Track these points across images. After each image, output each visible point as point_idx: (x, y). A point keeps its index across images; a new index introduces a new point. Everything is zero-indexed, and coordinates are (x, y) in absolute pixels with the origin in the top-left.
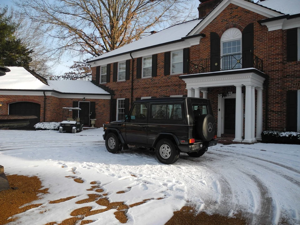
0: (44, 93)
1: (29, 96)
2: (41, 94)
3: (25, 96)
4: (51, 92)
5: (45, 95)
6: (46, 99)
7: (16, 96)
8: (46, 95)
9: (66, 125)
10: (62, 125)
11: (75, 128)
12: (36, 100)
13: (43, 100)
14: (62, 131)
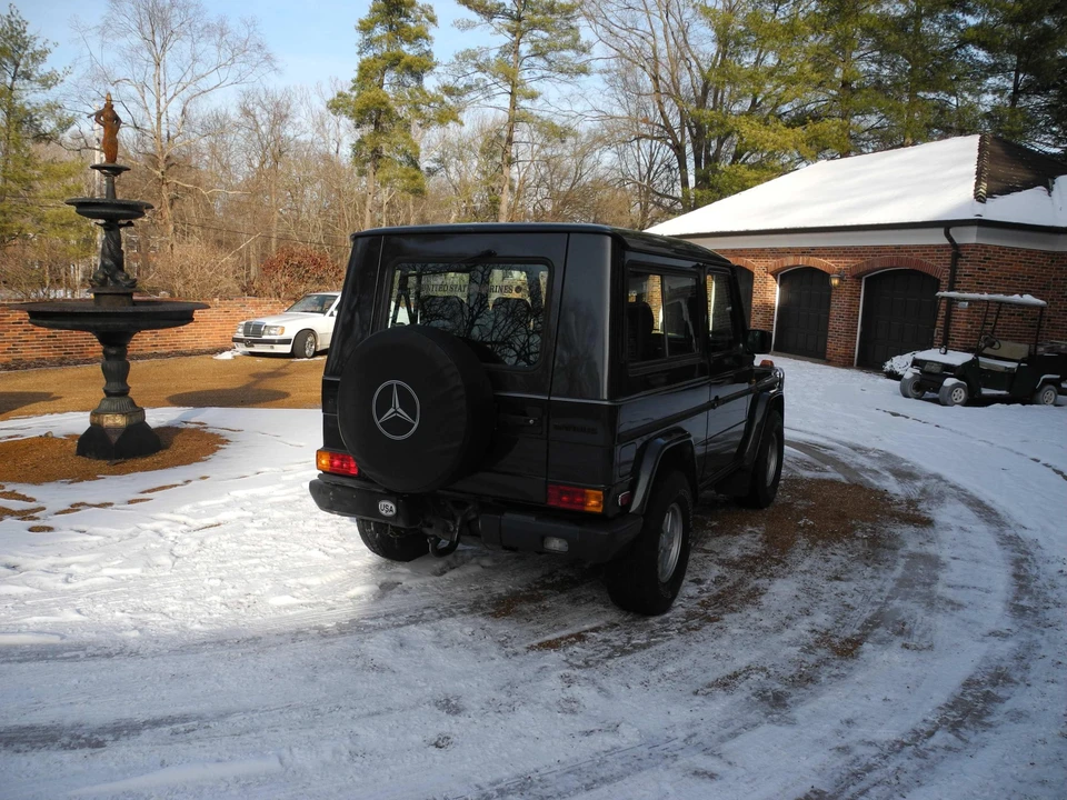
0: (947, 235)
1: (910, 247)
2: (937, 238)
3: (898, 247)
4: (974, 229)
5: (951, 239)
6: (960, 256)
7: (876, 247)
8: (958, 241)
9: (927, 368)
10: (916, 363)
11: (955, 386)
12: (930, 261)
13: (948, 261)
14: (910, 391)
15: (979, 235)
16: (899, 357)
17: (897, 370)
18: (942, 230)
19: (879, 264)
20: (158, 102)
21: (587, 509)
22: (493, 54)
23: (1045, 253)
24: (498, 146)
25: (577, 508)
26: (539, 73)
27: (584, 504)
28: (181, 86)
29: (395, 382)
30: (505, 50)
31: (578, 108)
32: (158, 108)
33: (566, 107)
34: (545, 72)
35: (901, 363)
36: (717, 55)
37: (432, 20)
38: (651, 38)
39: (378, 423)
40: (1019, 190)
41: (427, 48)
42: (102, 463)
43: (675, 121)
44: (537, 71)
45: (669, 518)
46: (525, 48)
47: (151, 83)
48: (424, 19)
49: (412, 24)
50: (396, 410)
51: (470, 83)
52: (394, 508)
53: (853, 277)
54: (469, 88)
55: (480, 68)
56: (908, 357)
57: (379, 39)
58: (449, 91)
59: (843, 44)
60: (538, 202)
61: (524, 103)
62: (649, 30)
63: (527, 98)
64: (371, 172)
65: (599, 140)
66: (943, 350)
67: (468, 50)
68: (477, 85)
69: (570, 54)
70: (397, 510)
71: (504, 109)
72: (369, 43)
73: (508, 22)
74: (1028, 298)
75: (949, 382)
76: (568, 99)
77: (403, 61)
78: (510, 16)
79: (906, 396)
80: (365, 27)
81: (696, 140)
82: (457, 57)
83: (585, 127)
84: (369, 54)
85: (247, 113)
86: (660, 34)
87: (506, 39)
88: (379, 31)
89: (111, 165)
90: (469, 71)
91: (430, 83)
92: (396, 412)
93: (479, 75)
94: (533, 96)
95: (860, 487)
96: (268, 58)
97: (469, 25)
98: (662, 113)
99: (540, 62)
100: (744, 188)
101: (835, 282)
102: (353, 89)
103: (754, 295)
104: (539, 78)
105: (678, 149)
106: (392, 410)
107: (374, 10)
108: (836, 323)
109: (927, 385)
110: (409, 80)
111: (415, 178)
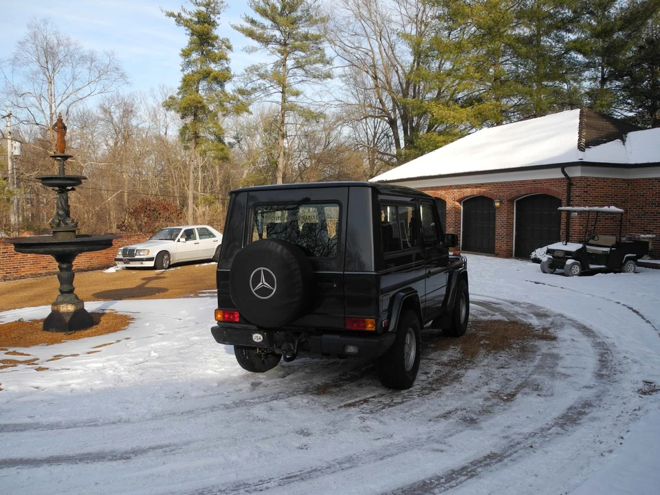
0: (563, 172)
1: (542, 180)
2: (557, 174)
3: (534, 181)
4: (579, 168)
5: (566, 175)
6: (572, 184)
7: (521, 182)
8: (570, 175)
9: (556, 254)
10: (549, 252)
11: (573, 264)
12: (554, 189)
13: (565, 188)
14: (546, 269)
15: (582, 171)
16: (539, 249)
17: (539, 257)
18: (559, 169)
19: (524, 192)
20: (51, 107)
21: (367, 329)
22: (269, 68)
23: (624, 180)
24: (275, 127)
25: (362, 329)
26: (300, 79)
27: (365, 327)
28: (66, 96)
29: (262, 268)
30: (276, 65)
31: (326, 99)
32: (51, 110)
33: (317, 99)
34: (305, 78)
35: (540, 253)
36: (414, 63)
37: (229, 48)
38: (370, 53)
39: (253, 291)
40: (605, 142)
41: (226, 66)
42: (61, 334)
43: (389, 105)
44: (298, 77)
45: (408, 336)
46: (290, 63)
47: (45, 94)
48: (224, 47)
49: (216, 51)
50: (264, 283)
51: (255, 86)
52: (261, 337)
53: (508, 201)
54: (254, 90)
55: (262, 76)
56: (545, 249)
57: (195, 61)
58: (241, 92)
59: (493, 54)
60: (301, 161)
61: (292, 98)
62: (370, 48)
63: (293, 95)
64: (193, 147)
65: (340, 120)
66: (564, 243)
67: (253, 66)
68: (260, 88)
69: (319, 66)
70: (263, 338)
71: (277, 102)
72: (189, 64)
73: (278, 47)
74: (613, 208)
75: (569, 262)
76: (319, 94)
77: (212, 74)
78: (279, 43)
79: (544, 272)
80: (186, 54)
81: (404, 117)
82: (246, 71)
83: (331, 111)
84: (189, 71)
85: (106, 111)
86: (376, 50)
87: (277, 57)
88: (195, 56)
89: (62, 155)
90: (254, 79)
91: (229, 87)
92: (263, 284)
93: (261, 81)
94: (297, 94)
95: (515, 323)
96: (122, 75)
97: (252, 50)
98: (381, 101)
99: (300, 72)
100: (437, 147)
101: (497, 204)
102: (178, 94)
103: (447, 215)
104: (300, 82)
105: (392, 123)
106: (261, 283)
107: (191, 43)
108: (500, 230)
109: (556, 265)
110: (216, 86)
111: (222, 150)
